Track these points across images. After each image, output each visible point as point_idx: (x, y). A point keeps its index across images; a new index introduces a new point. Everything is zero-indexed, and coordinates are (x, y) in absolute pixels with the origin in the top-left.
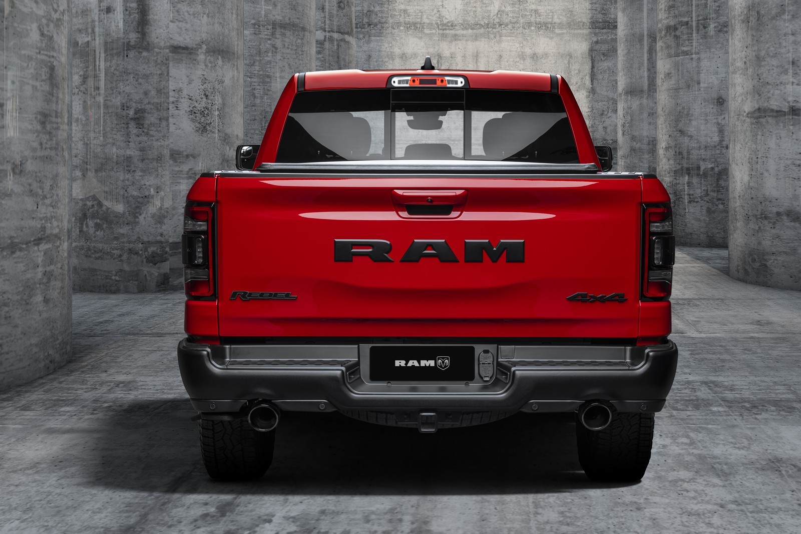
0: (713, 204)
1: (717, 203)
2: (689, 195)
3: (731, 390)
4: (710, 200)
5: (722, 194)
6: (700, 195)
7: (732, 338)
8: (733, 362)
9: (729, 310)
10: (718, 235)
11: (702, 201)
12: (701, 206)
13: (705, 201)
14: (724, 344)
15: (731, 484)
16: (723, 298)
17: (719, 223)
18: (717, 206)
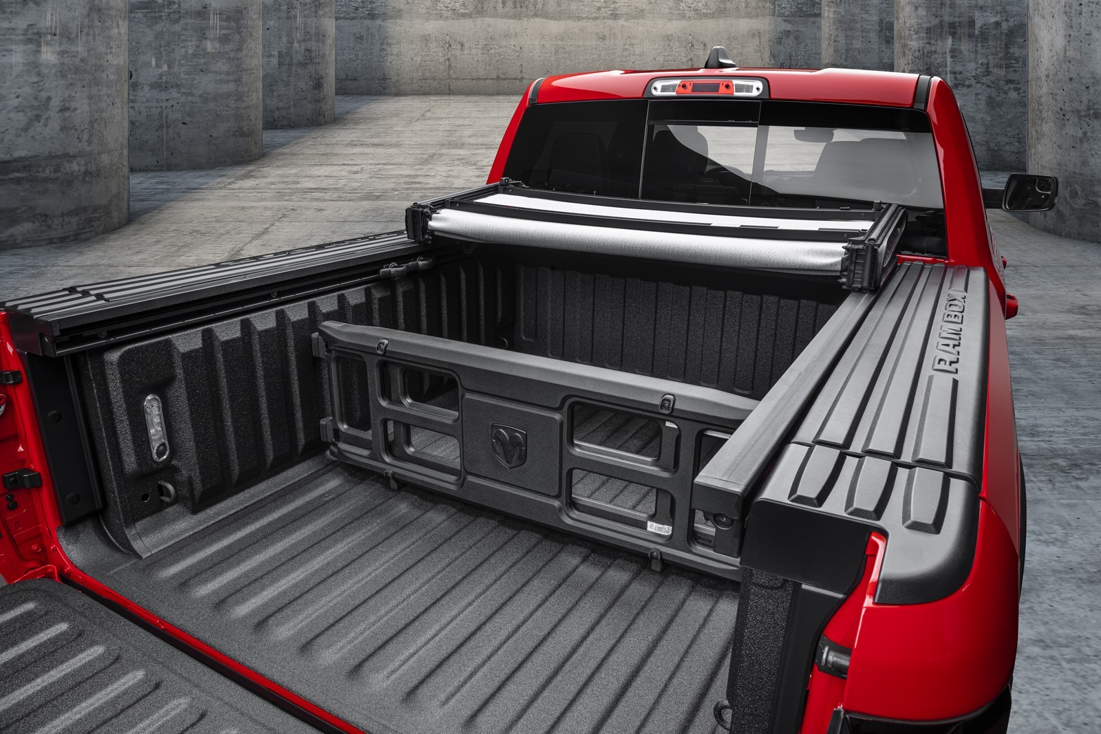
0: (998, 89)
1: (1006, 88)
2: (955, 73)
3: (1033, 435)
4: (993, 82)
5: (1016, 71)
6: (974, 74)
7: (1034, 338)
8: (1034, 382)
9: (1028, 287)
10: (1007, 148)
11: (979, 85)
12: (977, 94)
13: (983, 84)
14: (1018, 349)
15: (1031, 608)
16: (1018, 263)
17: (1010, 126)
18: (1006, 93)
